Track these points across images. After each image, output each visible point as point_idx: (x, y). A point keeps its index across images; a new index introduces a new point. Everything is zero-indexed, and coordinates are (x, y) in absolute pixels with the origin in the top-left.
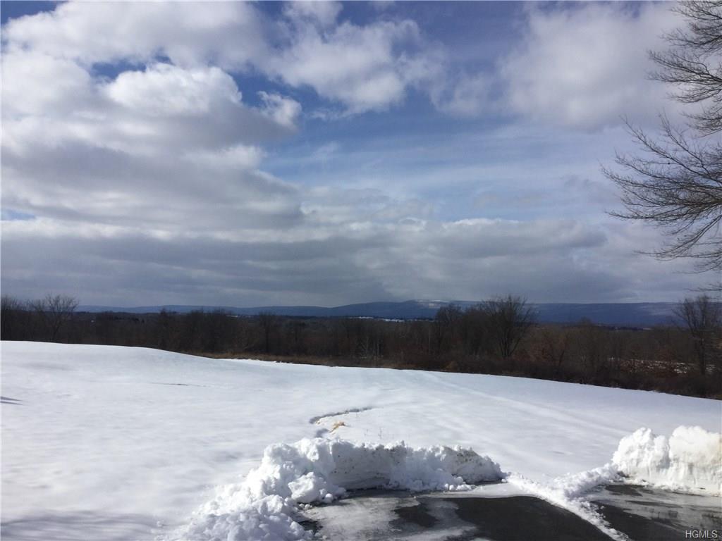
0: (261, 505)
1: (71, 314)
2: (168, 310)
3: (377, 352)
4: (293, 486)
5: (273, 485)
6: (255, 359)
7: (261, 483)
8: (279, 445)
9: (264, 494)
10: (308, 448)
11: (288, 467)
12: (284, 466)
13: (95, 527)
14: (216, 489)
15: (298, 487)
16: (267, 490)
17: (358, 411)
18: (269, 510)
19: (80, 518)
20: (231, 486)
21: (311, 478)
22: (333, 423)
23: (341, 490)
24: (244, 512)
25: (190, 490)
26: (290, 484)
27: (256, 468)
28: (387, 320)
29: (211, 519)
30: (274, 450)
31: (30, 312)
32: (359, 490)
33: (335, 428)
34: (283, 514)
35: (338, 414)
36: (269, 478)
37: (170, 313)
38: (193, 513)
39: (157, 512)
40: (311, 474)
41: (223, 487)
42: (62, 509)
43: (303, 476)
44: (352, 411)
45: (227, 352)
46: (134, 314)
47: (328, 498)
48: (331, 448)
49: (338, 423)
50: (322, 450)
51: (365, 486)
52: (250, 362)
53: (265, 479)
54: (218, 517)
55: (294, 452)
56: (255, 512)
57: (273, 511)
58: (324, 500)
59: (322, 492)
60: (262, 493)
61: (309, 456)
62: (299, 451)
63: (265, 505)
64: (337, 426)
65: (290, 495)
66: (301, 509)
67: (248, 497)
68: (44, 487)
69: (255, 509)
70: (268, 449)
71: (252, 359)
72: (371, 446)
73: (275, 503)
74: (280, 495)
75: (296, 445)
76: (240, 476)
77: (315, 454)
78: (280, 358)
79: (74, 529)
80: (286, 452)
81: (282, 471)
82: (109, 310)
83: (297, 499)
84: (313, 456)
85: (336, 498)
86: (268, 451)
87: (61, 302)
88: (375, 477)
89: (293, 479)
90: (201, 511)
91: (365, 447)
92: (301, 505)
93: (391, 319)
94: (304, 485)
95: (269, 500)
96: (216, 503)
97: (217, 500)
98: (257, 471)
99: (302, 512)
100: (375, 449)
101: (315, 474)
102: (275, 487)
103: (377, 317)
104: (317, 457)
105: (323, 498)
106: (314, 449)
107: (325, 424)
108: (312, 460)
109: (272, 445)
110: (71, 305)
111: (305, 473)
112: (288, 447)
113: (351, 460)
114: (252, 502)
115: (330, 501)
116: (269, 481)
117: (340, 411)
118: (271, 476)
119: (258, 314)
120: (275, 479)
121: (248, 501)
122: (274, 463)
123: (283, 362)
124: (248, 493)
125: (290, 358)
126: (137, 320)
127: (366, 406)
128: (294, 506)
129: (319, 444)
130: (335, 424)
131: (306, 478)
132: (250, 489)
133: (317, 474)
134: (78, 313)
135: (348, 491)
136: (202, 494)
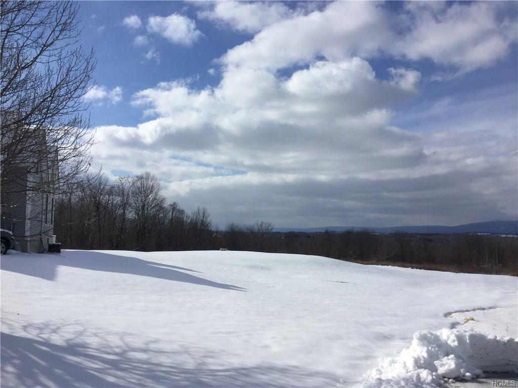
0: (415, 375)
1: (270, 233)
2: (329, 231)
3: (495, 262)
4: (438, 364)
5: (422, 362)
6: (394, 266)
7: (413, 360)
8: (424, 332)
9: (416, 368)
10: (448, 336)
11: (433, 349)
12: (430, 348)
13: (300, 378)
14: (379, 360)
15: (442, 365)
16: (418, 364)
17: (484, 309)
18: (422, 380)
19: (291, 370)
20: (390, 359)
21: (452, 359)
22: (464, 318)
23: (479, 371)
24: (404, 379)
25: (359, 359)
26: (435, 362)
27: (408, 348)
28: (503, 236)
29: (378, 381)
30: (420, 335)
31: (247, 233)
32: (493, 372)
33: (466, 322)
34: (433, 385)
35: (467, 311)
36: (419, 356)
37: (331, 232)
38: (364, 375)
39: (339, 372)
40: (452, 356)
41: (383, 359)
42: (279, 363)
43: (446, 358)
44: (478, 309)
45: (373, 260)
46: (308, 233)
47: (468, 376)
48: (467, 338)
49: (468, 318)
50: (460, 338)
51: (499, 370)
52: (390, 268)
53: (416, 357)
54: (384, 381)
55: (437, 338)
56: (411, 380)
57: (425, 381)
58: (464, 378)
59: (462, 371)
60: (414, 367)
61: (449, 342)
62: (441, 337)
63: (418, 376)
64: (467, 321)
65: (436, 370)
66: (446, 382)
67: (404, 368)
68: (266, 347)
69: (411, 378)
70: (416, 335)
71: (392, 266)
72: (502, 339)
73: (425, 375)
74: (430, 370)
75: (438, 333)
76: (395, 352)
77: (454, 341)
78: (414, 265)
79: (287, 377)
80: (430, 338)
81: (428, 352)
82: (292, 230)
83: (443, 374)
84: (453, 342)
85: (475, 377)
86: (416, 336)
87: (264, 226)
88: (508, 364)
89: (438, 359)
90: (370, 374)
91: (498, 339)
92: (446, 379)
93: (507, 234)
94: (447, 364)
95: (421, 373)
96: (380, 370)
97: (380, 368)
98: (408, 350)
99: (447, 385)
100: (506, 341)
101: (455, 356)
102: (424, 364)
103: (494, 234)
104: (456, 343)
105: (464, 376)
106: (453, 337)
107: (457, 318)
108: (452, 345)
109: (419, 331)
110: (270, 228)
111: (447, 355)
112: (432, 334)
113: (486, 349)
114: (407, 372)
115: (470, 379)
116: (419, 358)
117: (468, 309)
118: (420, 355)
119: (393, 232)
120: (424, 357)
121: (404, 371)
122: (422, 345)
123: (417, 268)
124: (403, 365)
125: (422, 266)
126: (310, 237)
127: (490, 306)
128: (440, 379)
129: (457, 333)
130: (465, 319)
131: (449, 359)
132: (405, 363)
133: (458, 357)
134: (274, 233)
135: (484, 372)
136: (368, 362)
